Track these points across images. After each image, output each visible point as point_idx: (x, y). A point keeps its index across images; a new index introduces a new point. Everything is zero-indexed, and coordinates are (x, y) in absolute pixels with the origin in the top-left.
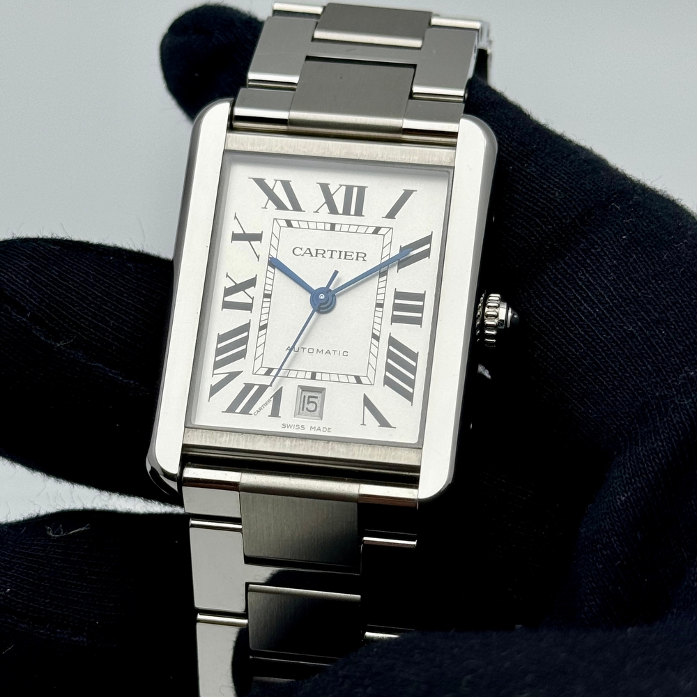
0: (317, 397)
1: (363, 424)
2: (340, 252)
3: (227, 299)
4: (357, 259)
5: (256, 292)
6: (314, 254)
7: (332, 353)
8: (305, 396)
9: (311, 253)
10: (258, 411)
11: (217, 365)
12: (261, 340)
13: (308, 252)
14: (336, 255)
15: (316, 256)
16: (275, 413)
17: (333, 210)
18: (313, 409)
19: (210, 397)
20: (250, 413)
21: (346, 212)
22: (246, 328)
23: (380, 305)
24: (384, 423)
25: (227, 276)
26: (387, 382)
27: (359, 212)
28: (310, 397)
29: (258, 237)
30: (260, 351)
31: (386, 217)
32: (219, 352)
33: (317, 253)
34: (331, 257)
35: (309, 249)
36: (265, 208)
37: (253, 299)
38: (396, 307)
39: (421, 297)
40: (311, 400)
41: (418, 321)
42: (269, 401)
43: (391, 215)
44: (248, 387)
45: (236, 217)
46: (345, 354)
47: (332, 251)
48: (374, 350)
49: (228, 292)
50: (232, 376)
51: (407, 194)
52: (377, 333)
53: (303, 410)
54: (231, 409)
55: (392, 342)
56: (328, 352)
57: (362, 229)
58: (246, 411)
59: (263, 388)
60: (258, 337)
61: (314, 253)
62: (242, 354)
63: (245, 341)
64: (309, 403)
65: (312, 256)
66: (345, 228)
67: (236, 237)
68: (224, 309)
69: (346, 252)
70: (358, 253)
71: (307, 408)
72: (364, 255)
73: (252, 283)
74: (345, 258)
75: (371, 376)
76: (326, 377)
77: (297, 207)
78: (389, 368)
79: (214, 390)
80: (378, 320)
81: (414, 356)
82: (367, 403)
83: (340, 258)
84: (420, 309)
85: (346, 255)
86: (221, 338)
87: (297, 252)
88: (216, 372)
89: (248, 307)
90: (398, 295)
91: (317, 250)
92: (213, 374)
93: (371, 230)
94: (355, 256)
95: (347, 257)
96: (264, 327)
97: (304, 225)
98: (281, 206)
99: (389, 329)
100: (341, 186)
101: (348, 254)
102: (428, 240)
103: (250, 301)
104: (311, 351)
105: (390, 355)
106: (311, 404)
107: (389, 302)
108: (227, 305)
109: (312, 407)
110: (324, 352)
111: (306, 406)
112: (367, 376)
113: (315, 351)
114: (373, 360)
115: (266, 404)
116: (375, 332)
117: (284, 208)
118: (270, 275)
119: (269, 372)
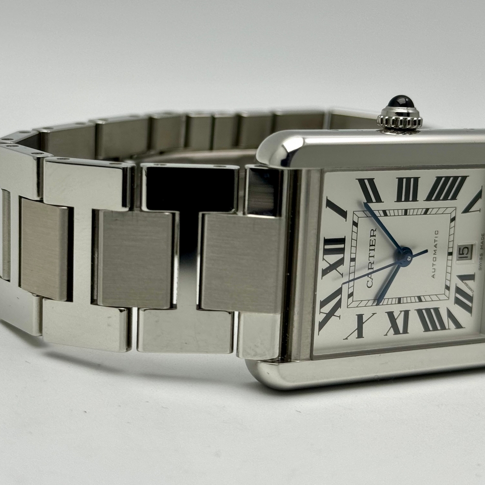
1: (480, 210)
2: (370, 250)
3: (401, 331)
4: (375, 236)
5: (397, 309)
7: (436, 243)
8: (460, 257)
10: (471, 290)
11: (443, 327)
12: (428, 298)
13: (370, 276)
14: (372, 253)
16: (473, 277)
17: (341, 262)
18: (466, 249)
19: (462, 328)
20: (472, 296)
21: (342, 251)
22: (420, 312)
23: (406, 212)
24: (479, 196)
25: (386, 335)
26: (454, 198)
27: (342, 241)
29: (360, 317)
30: (434, 298)
31: (346, 219)
32: (435, 328)
33: (371, 268)
34: (373, 256)
36: (340, 317)
37: (401, 311)
38: (407, 199)
39: (400, 180)
40: (461, 253)
41: (416, 180)
42: (465, 283)
43: (344, 214)
44: (458, 301)
45: (346, 339)
46: (437, 233)
47: (370, 257)
48: (434, 211)
49: (397, 332)
50: (450, 315)
51: (330, 204)
53: (467, 257)
54: (470, 310)
55: (429, 198)
56: (435, 246)
57: (354, 235)
58: (471, 299)
59: (458, 290)
62: (437, 310)
63: (428, 311)
64: (463, 254)
66: (354, 250)
67: (360, 335)
68: (408, 332)
69: (370, 246)
70: (371, 236)
71: (466, 254)
72: (372, 231)
73: (391, 315)
74: (374, 245)
75: (450, 210)
76: (451, 244)
77: (339, 292)
78: (445, 198)
79: (458, 325)
80: (415, 212)
81: (439, 179)
82: (467, 210)
83: (374, 250)
84: (408, 180)
85: (372, 245)
86: (426, 329)
87: (370, 284)
88: (447, 327)
89: (407, 313)
90: (399, 199)
91: (368, 269)
92: (449, 329)
93: (355, 228)
94: (373, 238)
96: (419, 298)
98: (338, 305)
99: (421, 203)
100: (323, 259)
102: (361, 181)
103: (403, 313)
105: (437, 199)
106: (464, 252)
107: (404, 205)
108: (405, 331)
110: (435, 249)
111: (465, 255)
112: (451, 213)
113: (435, 256)
114: (441, 211)
115: (467, 285)
116: (423, 213)
117: (340, 301)
118: (385, 302)
119: (448, 288)
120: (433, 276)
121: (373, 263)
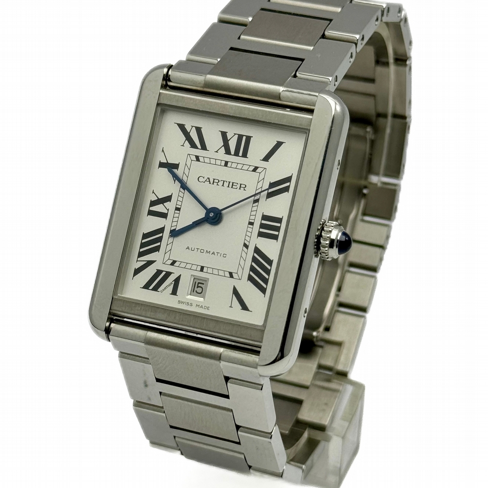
0: (203, 284)
1: (231, 307)
2: (229, 182)
3: (152, 209)
4: (240, 189)
5: (171, 206)
6: (212, 182)
7: (216, 254)
8: (196, 282)
9: (209, 181)
10: (163, 290)
11: (141, 254)
12: (171, 240)
13: (208, 180)
14: (226, 184)
15: (213, 184)
16: (174, 292)
17: (228, 152)
18: (201, 291)
19: (134, 276)
20: (158, 290)
21: (236, 154)
22: (161, 230)
23: (251, 224)
24: (244, 307)
25: (153, 192)
26: (250, 278)
27: (245, 155)
28: (199, 283)
29: (176, 166)
30: (169, 247)
31: (262, 160)
32: (143, 245)
33: (214, 182)
34: (223, 185)
35: (209, 178)
36: (183, 146)
37: (168, 210)
38: (262, 226)
39: (279, 220)
40: (200, 285)
41: (275, 237)
42: (172, 283)
43: (266, 159)
44: (159, 272)
45: (163, 150)
46: (225, 256)
47: (224, 181)
48: (244, 255)
49: (153, 203)
50: (150, 263)
51: (279, 144)
52: (247, 244)
53: (193, 292)
54: (146, 287)
55: (257, 250)
56: (213, 253)
57: (245, 167)
58: (155, 289)
59: (168, 274)
60: (169, 238)
62: (157, 249)
63: (160, 240)
64: (198, 287)
65: (210, 183)
66: (234, 165)
67: (162, 165)
68: (149, 216)
69: (233, 183)
70: (241, 184)
71: (196, 291)
72: (244, 186)
73: (168, 199)
74: (232, 187)
75: (240, 273)
76: (210, 271)
77: (204, 147)
78: (252, 269)
79: (137, 271)
80: (249, 234)
81: (270, 262)
82: (236, 292)
83: (228, 187)
84: (278, 229)
85: (233, 185)
86: (145, 236)
87: (201, 179)
88: (139, 259)
89: (164, 215)
90: (265, 217)
91: (214, 179)
92: (137, 261)
93: (252, 168)
94: (238, 186)
95: (234, 187)
97: (207, 160)
98: (193, 145)
99: (255, 241)
100: (235, 134)
101: (234, 184)
102: (289, 179)
103: (166, 212)
104: (202, 251)
105: (254, 260)
106: (199, 288)
107: (258, 222)
108: (151, 213)
109: (199, 290)
110: (211, 253)
111: (196, 289)
112: (237, 273)
113: (205, 251)
114: (242, 262)
115: (169, 285)
116: (246, 242)
117: (195, 147)
118: (181, 194)
119: (173, 263)
120: (188, 248)
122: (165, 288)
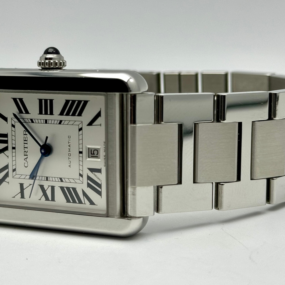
0: (91, 150)
1: (101, 125)
2: (24, 143)
3: (50, 199)
5: (46, 184)
7: (69, 144)
8: (92, 156)
9: (26, 158)
10: (100, 180)
11: (80, 202)
12: (67, 180)
13: (26, 160)
14: (26, 146)
15: (27, 155)
16: (99, 171)
17: (6, 149)
18: (96, 151)
19: (95, 205)
20: (100, 183)
21: (6, 142)
22: (62, 188)
23: (46, 122)
24: (99, 115)
25: (40, 200)
26: (80, 115)
27: (6, 136)
28: (91, 154)
29: (22, 185)
30: (72, 181)
31: (7, 122)
32: (74, 202)
33: (26, 155)
34: (27, 148)
35: (25, 159)
36: (9, 183)
37: (49, 186)
38: (46, 113)
39: (40, 101)
40: (92, 153)
41: (51, 101)
42: (94, 174)
43: (6, 119)
44: (89, 185)
45: (14, 197)
46: (69, 137)
47: (25, 148)
48: (66, 122)
49: (47, 199)
50: (85, 194)
52: (59, 121)
54: (100, 193)
55: (62, 114)
56: (69, 146)
57: (13, 133)
58: (100, 186)
59: (89, 178)
60: (66, 182)
61: (26, 157)
62: (74, 189)
63: (68, 188)
64: (94, 154)
65: (27, 158)
66: (14, 142)
67: (23, 196)
68: (55, 200)
69: (24, 141)
70: (24, 135)
71: (97, 155)
72: (25, 132)
73: (42, 187)
74: (27, 141)
75: (78, 123)
76: (81, 146)
77: (6, 167)
78: (73, 114)
79: (92, 203)
80: (53, 122)
81: (67, 102)
82: (90, 124)
83: (27, 143)
84: (46, 101)
85: (26, 141)
86: (68, 201)
87: (26, 165)
88: (84, 203)
89: (53, 188)
90: (41, 113)
91: (25, 155)
92: (85, 204)
93: (13, 128)
94: (25, 136)
95: (26, 140)
96: (61, 179)
97: (14, 163)
98: (7, 175)
99: (56, 116)
101: (25, 140)
102: (15, 100)
103: (50, 187)
104: (70, 155)
105: (68, 114)
106: (95, 153)
107: (44, 117)
108: (53, 199)
109: (96, 152)
110: (69, 148)
111: (95, 155)
112: (79, 125)
113: (69, 152)
114: (71, 123)
115: (96, 176)
116: (58, 123)
117: (7, 173)
119: (81, 175)
120: (70, 166)
121: (27, 152)
122: (98, 178)
